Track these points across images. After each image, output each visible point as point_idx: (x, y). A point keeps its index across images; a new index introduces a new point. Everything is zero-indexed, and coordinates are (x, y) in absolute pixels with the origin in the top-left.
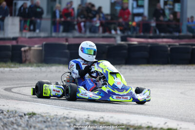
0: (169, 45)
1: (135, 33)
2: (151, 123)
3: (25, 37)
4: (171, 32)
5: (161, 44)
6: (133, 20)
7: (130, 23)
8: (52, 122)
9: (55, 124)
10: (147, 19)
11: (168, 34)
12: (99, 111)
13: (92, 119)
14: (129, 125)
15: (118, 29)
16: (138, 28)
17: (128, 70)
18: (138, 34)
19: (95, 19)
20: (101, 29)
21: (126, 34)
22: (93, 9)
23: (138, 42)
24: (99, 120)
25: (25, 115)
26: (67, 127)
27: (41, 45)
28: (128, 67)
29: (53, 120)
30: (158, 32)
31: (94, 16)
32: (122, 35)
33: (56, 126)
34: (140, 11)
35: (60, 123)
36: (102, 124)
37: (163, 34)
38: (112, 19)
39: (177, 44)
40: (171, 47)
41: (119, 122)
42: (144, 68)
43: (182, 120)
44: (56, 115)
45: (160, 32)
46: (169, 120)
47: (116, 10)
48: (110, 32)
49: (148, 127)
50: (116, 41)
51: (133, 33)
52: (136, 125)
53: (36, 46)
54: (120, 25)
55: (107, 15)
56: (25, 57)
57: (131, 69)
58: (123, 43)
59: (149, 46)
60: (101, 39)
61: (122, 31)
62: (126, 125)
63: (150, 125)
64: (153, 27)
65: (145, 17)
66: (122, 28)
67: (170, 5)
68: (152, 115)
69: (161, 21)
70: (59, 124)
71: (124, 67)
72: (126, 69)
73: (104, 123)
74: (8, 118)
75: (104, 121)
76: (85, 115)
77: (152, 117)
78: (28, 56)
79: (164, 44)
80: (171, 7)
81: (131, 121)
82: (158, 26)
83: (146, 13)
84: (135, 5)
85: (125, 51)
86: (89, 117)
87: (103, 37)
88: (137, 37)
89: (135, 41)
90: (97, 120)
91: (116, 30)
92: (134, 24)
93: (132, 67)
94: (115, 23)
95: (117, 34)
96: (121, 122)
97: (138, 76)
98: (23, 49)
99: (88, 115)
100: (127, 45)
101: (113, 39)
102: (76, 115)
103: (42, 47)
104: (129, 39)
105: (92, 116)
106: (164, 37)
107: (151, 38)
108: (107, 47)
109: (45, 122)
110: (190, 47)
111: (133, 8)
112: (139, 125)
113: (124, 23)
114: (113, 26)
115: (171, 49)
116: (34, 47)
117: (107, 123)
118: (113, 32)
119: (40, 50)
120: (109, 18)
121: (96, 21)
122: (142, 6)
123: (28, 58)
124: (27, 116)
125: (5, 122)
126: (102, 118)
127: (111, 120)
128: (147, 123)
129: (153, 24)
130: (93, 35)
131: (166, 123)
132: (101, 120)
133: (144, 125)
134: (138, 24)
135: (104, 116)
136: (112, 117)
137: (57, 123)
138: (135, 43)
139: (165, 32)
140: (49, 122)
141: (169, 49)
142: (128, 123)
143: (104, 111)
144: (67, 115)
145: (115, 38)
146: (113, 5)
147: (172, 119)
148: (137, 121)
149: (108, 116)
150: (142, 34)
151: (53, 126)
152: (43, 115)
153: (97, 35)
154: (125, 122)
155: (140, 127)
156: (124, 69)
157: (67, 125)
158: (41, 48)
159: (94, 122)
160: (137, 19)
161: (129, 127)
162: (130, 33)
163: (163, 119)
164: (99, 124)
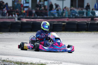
1: (25, 16)
2: (32, 61)
4: (43, 16)
5: (38, 21)
6: (24, 10)
7: (22, 11)
10: (30, 9)
11: (41, 17)
12: (6, 55)
13: (3, 59)
14: (22, 62)
15: (16, 14)
16: (26, 14)
17: (21, 35)
18: (26, 17)
19: (4, 9)
20: (7, 14)
21: (20, 17)
22: (3, 4)
23: (26, 20)
24: (6, 60)
28: (21, 33)
30: (36, 16)
31: (4, 8)
32: (18, 17)
34: (27, 5)
36: (8, 61)
37: (38, 17)
38: (13, 9)
41: (16, 61)
42: (29, 34)
43: (48, 60)
45: (37, 15)
46: (41, 59)
47: (15, 4)
48: (12, 16)
49: (31, 63)
50: (15, 20)
51: (24, 16)
52: (25, 62)
54: (17, 12)
55: (11, 7)
57: (23, 34)
58: (18, 21)
59: (32, 22)
60: (8, 19)
61: (18, 15)
62: (20, 62)
63: (32, 62)
64: (34, 13)
65: (30, 8)
66: (18, 14)
67: (42, 2)
68: (33, 57)
69: (38, 10)
71: (19, 33)
72: (20, 34)
73: (9, 61)
75: (9, 60)
77: (33, 58)
79: (39, 21)
80: (43, 3)
81: (22, 60)
82: (36, 12)
83: (30, 6)
84: (25, 2)
85: (20, 25)
86: (1, 58)
87: (9, 18)
88: (26, 18)
89: (25, 20)
90: (5, 60)
91: (15, 15)
92: (24, 12)
93: (23, 33)
94: (15, 11)
95: (15, 16)
96: (17, 61)
97: (26, 38)
99: (1, 57)
100: (20, 22)
101: (13, 19)
104: (21, 19)
105: (3, 58)
106: (39, 18)
107: (33, 18)
110: (52, 23)
111: (24, 4)
112: (27, 62)
113: (19, 11)
114: (13, 13)
117: (10, 61)
118: (14, 16)
120: (12, 8)
121: (5, 10)
122: (28, 3)
126: (8, 59)
127: (12, 60)
128: (30, 61)
129: (34, 12)
130: (3, 17)
131: (40, 61)
133: (29, 62)
134: (26, 12)
135: (9, 58)
136: (13, 58)
138: (25, 21)
139: (40, 16)
142: (21, 61)
143: (9, 55)
145: (15, 18)
146: (13, 2)
147: (43, 59)
148: (25, 60)
149: (11, 58)
150: (28, 17)
153: (5, 17)
154: (19, 61)
155: (27, 63)
156: (19, 34)
159: (4, 61)
160: (26, 9)
161: (21, 63)
162: (22, 16)
163: (38, 59)
164: (6, 62)
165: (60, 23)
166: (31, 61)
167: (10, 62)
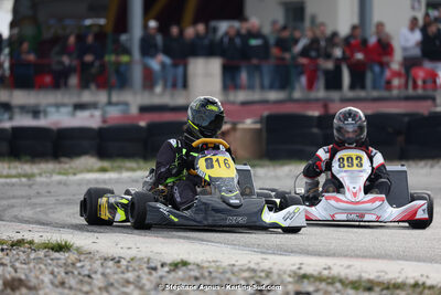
2: (427, 277)
3: (234, 103)
8: (211, 279)
9: (218, 281)
13: (304, 271)
25: (162, 266)
27: (258, 119)
29: (214, 275)
35: (229, 280)
41: (360, 277)
44: (234, 265)
49: (416, 285)
53: (249, 121)
60: (403, 104)
73: (328, 279)
74: (123, 273)
75: (330, 275)
76: (294, 265)
86: (300, 268)
87: (407, 98)
99: (301, 264)
101: (429, 103)
102: (274, 264)
103: (261, 122)
105: (309, 265)
108: (406, 119)
109: (196, 278)
116: (243, 123)
119: (257, 129)
124: (166, 269)
125: (112, 281)
126: (329, 268)
127: (344, 274)
128: (418, 277)
132: (326, 273)
135: (335, 264)
136: (349, 267)
137: (221, 280)
140: (205, 278)
142: (379, 277)
144: (258, 264)
145: (433, 99)
148: (400, 273)
149: (342, 266)
153: (394, 94)
155: (398, 286)
157: (243, 283)
158: (258, 126)
166: (422, 276)
167: (329, 283)
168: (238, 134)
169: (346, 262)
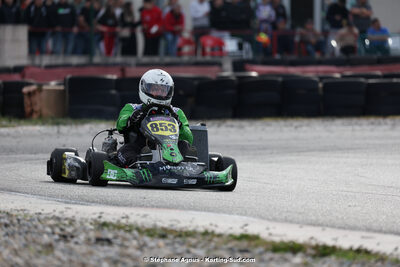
0: (321, 79)
2: (216, 226)
3: (39, 66)
8: (20, 226)
9: (26, 228)
13: (104, 220)
14: (171, 230)
26: (48, 234)
27: (61, 81)
29: (22, 222)
33: (27, 232)
35: (36, 227)
39: (338, 75)
40: (325, 81)
44: (40, 213)
46: (251, 219)
49: (206, 233)
53: (53, 83)
56: (31, 105)
59: (280, 79)
60: (193, 69)
70: (33, 229)
71: (229, 122)
76: (94, 214)
78: (36, 104)
81: (178, 223)
85: (233, 92)
86: (100, 217)
87: (197, 64)
98: (26, 90)
99: (101, 213)
101: (215, 69)
102: (77, 213)
103: (64, 84)
104: (248, 66)
105: (108, 214)
107: (293, 64)
108: (196, 83)
109: (6, 225)
110: (362, 80)
115: (325, 85)
116: (48, 84)
119: (60, 91)
123: (37, 108)
126: (127, 217)
128: (208, 226)
131: (246, 225)
132: (123, 221)
135: (132, 213)
136: (145, 216)
137: (29, 227)
138: (254, 74)
140: (14, 225)
141: (321, 85)
142: (172, 226)
144: (62, 212)
145: (220, 65)
148: (191, 221)
149: (138, 215)
151: (20, 234)
152: (15, 213)
157: (49, 230)
158: (62, 88)
164: (111, 227)
165: (395, 80)
166: (211, 225)
167: (126, 231)
168: (43, 95)
169: (142, 211)
